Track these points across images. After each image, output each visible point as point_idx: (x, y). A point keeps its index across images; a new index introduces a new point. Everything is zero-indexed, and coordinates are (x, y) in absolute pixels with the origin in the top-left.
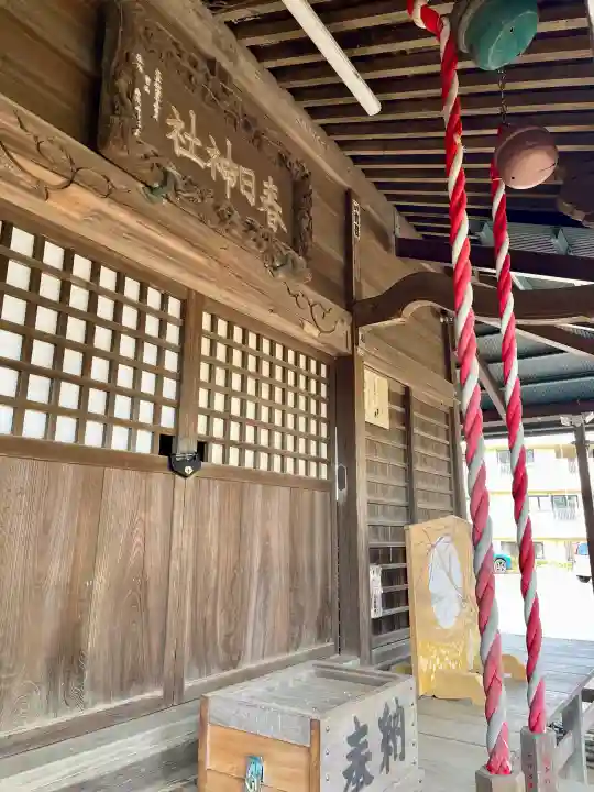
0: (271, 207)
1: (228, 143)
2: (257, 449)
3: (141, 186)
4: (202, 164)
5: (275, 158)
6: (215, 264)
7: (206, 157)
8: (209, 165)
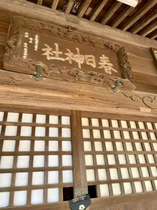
0: (106, 65)
1: (77, 49)
2: (131, 181)
3: (31, 76)
4: (63, 60)
5: (103, 47)
6: (77, 96)
7: (65, 57)
8: (67, 59)
